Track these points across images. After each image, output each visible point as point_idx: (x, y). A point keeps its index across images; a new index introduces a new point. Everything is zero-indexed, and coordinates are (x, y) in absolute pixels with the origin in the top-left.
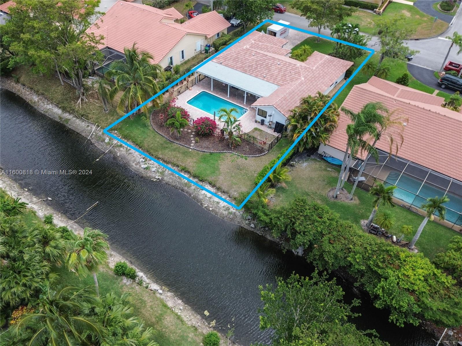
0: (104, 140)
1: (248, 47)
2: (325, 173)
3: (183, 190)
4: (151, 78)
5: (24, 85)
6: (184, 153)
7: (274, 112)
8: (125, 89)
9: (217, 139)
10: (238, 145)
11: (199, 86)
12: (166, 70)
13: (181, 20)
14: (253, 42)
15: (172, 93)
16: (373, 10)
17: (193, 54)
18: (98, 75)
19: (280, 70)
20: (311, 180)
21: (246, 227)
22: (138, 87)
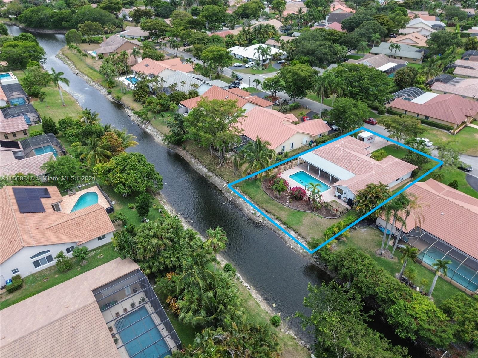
0: (230, 192)
1: (339, 146)
2: (377, 238)
3: (275, 232)
4: (267, 158)
5: (188, 152)
6: (280, 208)
7: (347, 191)
8: (251, 163)
9: (304, 203)
10: (319, 209)
11: (299, 167)
12: (279, 154)
13: (296, 122)
14: (343, 143)
15: (280, 169)
16: (449, 131)
17: (300, 146)
18: (234, 152)
19: (358, 164)
20: (366, 240)
21: (314, 263)
22: (258, 162)
